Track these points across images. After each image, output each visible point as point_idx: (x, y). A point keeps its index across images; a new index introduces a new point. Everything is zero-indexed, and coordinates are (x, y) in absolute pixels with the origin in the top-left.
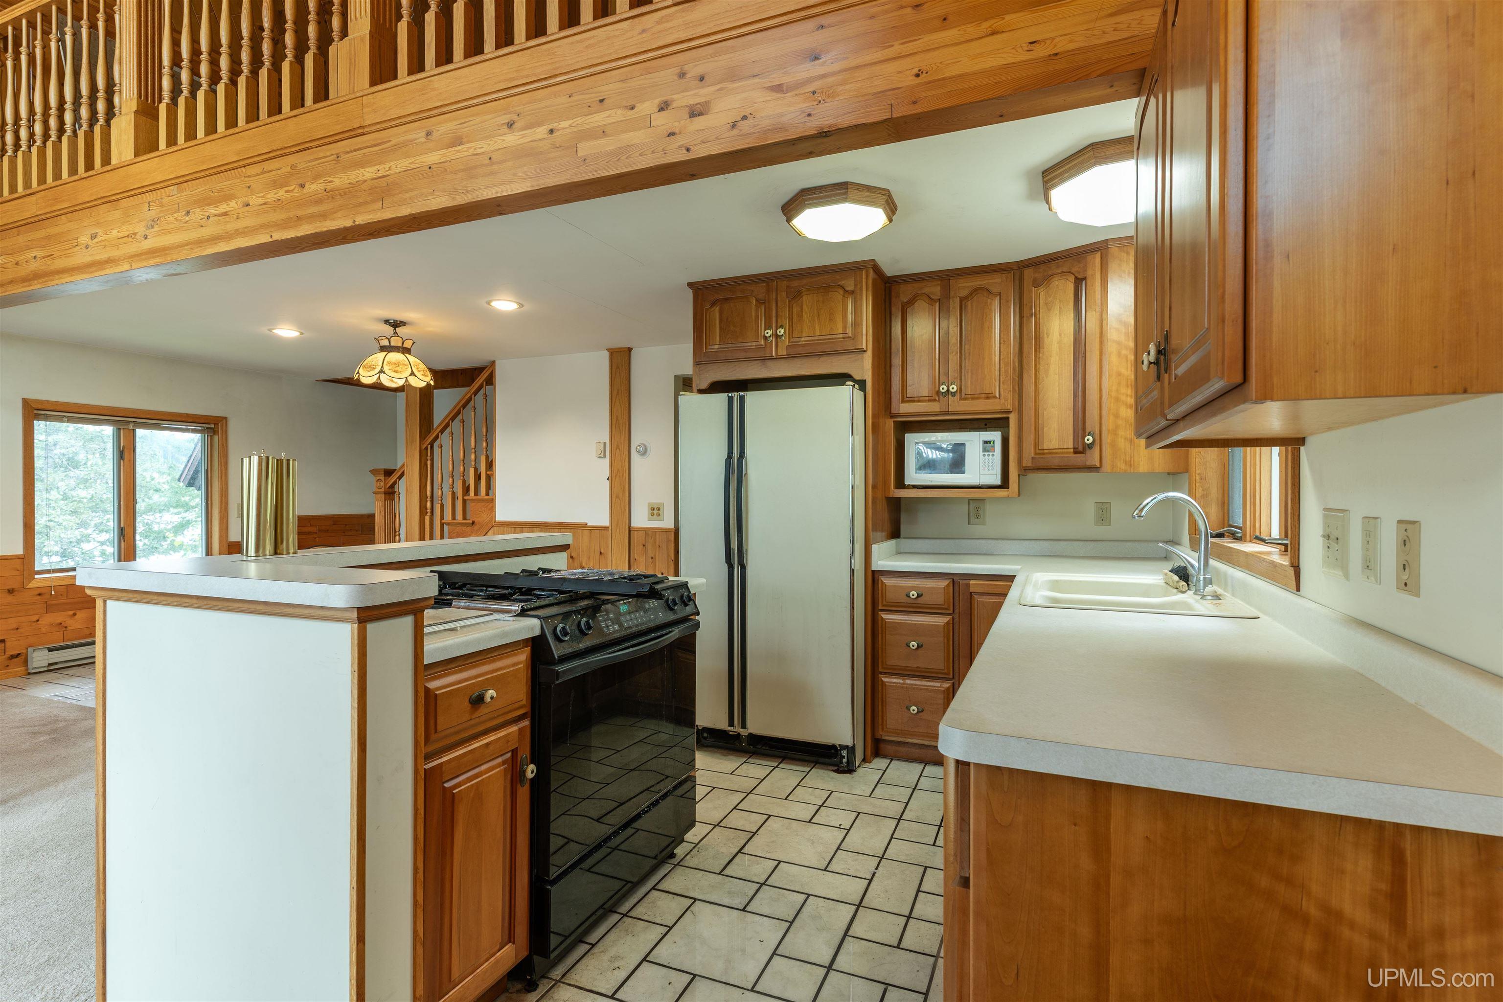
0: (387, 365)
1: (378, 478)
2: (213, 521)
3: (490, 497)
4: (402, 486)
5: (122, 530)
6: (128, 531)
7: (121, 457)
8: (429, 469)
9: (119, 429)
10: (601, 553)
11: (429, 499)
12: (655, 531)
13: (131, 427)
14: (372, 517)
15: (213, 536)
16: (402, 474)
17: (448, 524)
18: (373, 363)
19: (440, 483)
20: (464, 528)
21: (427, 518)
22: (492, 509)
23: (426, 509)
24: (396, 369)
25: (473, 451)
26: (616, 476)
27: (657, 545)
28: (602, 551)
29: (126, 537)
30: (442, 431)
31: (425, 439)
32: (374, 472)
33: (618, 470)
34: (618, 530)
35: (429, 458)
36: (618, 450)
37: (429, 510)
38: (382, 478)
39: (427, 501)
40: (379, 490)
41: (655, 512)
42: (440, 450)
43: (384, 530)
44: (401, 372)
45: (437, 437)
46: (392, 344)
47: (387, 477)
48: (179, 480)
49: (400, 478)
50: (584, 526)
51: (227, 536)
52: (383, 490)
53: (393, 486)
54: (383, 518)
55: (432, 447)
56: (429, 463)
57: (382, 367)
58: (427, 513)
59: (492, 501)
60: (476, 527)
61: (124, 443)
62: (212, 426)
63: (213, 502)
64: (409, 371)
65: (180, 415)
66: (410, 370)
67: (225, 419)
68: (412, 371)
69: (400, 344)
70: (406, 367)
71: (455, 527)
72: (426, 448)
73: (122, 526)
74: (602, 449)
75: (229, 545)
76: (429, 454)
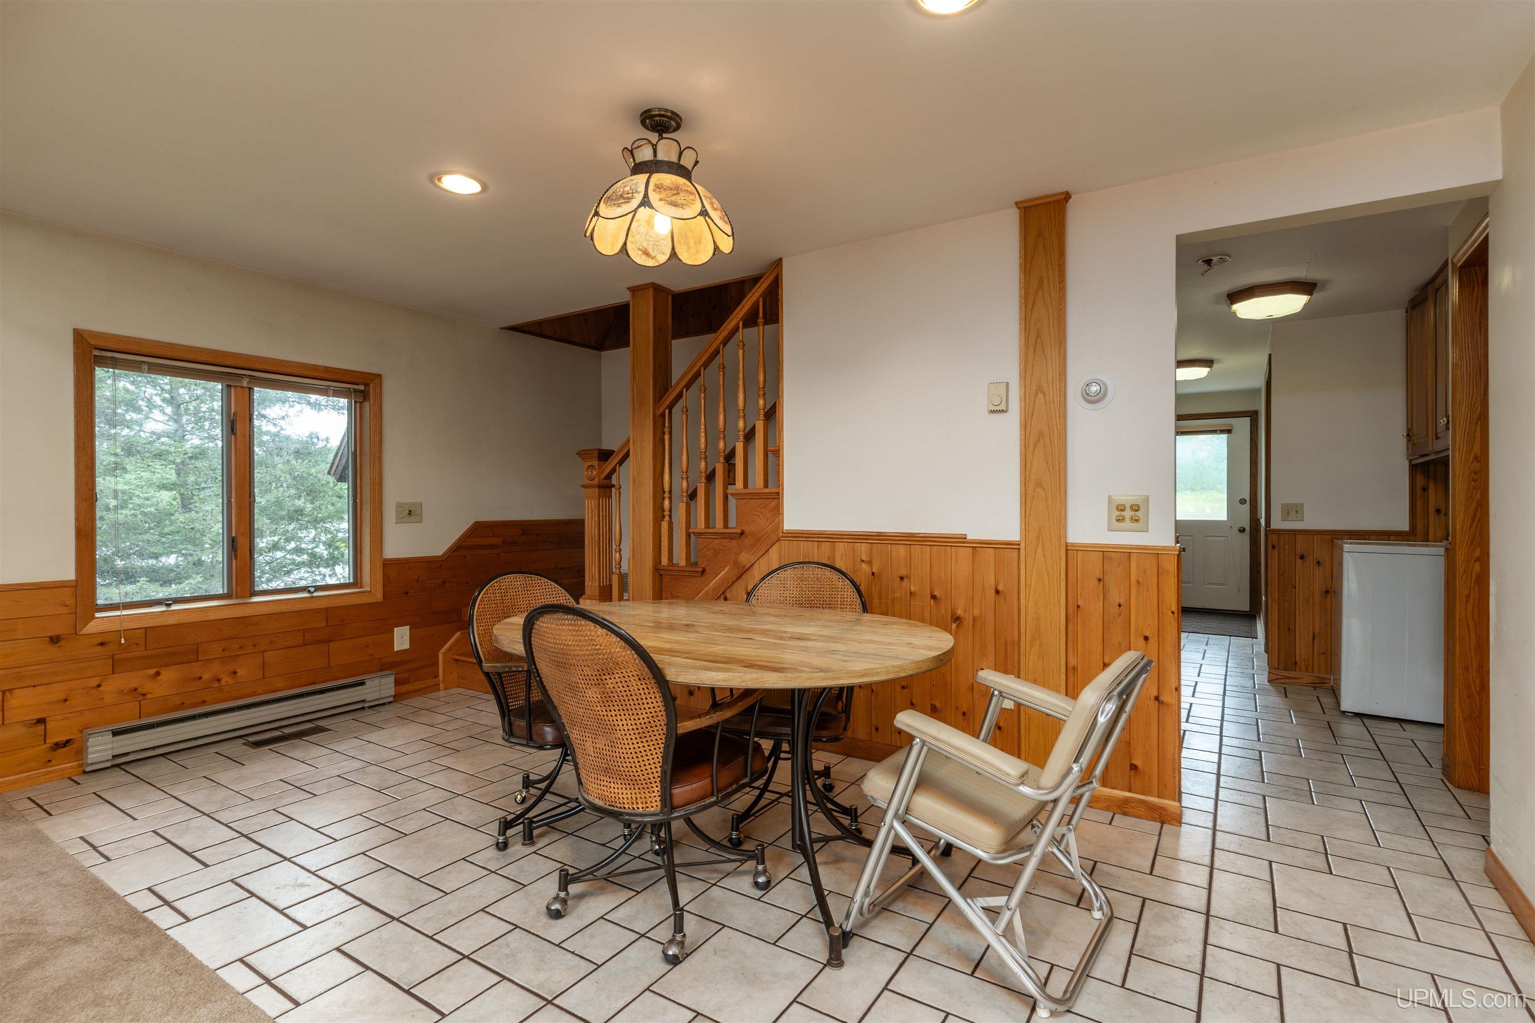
0: (654, 190)
1: (589, 463)
2: (364, 527)
3: (772, 489)
4: (625, 476)
5: (233, 541)
6: (242, 542)
7: (232, 430)
8: (667, 447)
9: (229, 386)
10: (997, 592)
11: (667, 495)
12: (1127, 554)
13: (245, 383)
14: (580, 524)
15: (363, 551)
16: (627, 455)
17: (699, 534)
18: (627, 189)
19: (685, 470)
20: (726, 542)
21: (665, 525)
22: (778, 511)
23: (663, 511)
24: (673, 198)
25: (741, 414)
26: (1035, 446)
27: (1133, 582)
28: (1000, 588)
29: (239, 553)
30: (688, 386)
31: (660, 400)
32: (583, 454)
33: (1041, 434)
34: (1040, 549)
35: (667, 430)
36: (1040, 395)
37: (667, 513)
38: (595, 463)
39: (664, 498)
40: (591, 482)
41: (1128, 514)
42: (684, 416)
43: (597, 543)
44: (682, 206)
45: (680, 396)
46: (661, 156)
47: (602, 462)
48: (329, 473)
49: (621, 462)
50: (961, 540)
51: (381, 552)
52: (596, 482)
53: (609, 477)
54: (597, 525)
55: (670, 413)
56: (667, 437)
57: (646, 195)
58: (664, 517)
59: (777, 496)
60: (747, 541)
61: (236, 408)
62: (362, 388)
63: (364, 500)
64: (698, 207)
65: (316, 368)
66: (700, 205)
67: (377, 378)
68: (703, 206)
69: (674, 158)
70: (692, 197)
71: (711, 540)
72: (663, 415)
73: (234, 535)
74: (1004, 396)
75: (384, 564)
76: (667, 424)
